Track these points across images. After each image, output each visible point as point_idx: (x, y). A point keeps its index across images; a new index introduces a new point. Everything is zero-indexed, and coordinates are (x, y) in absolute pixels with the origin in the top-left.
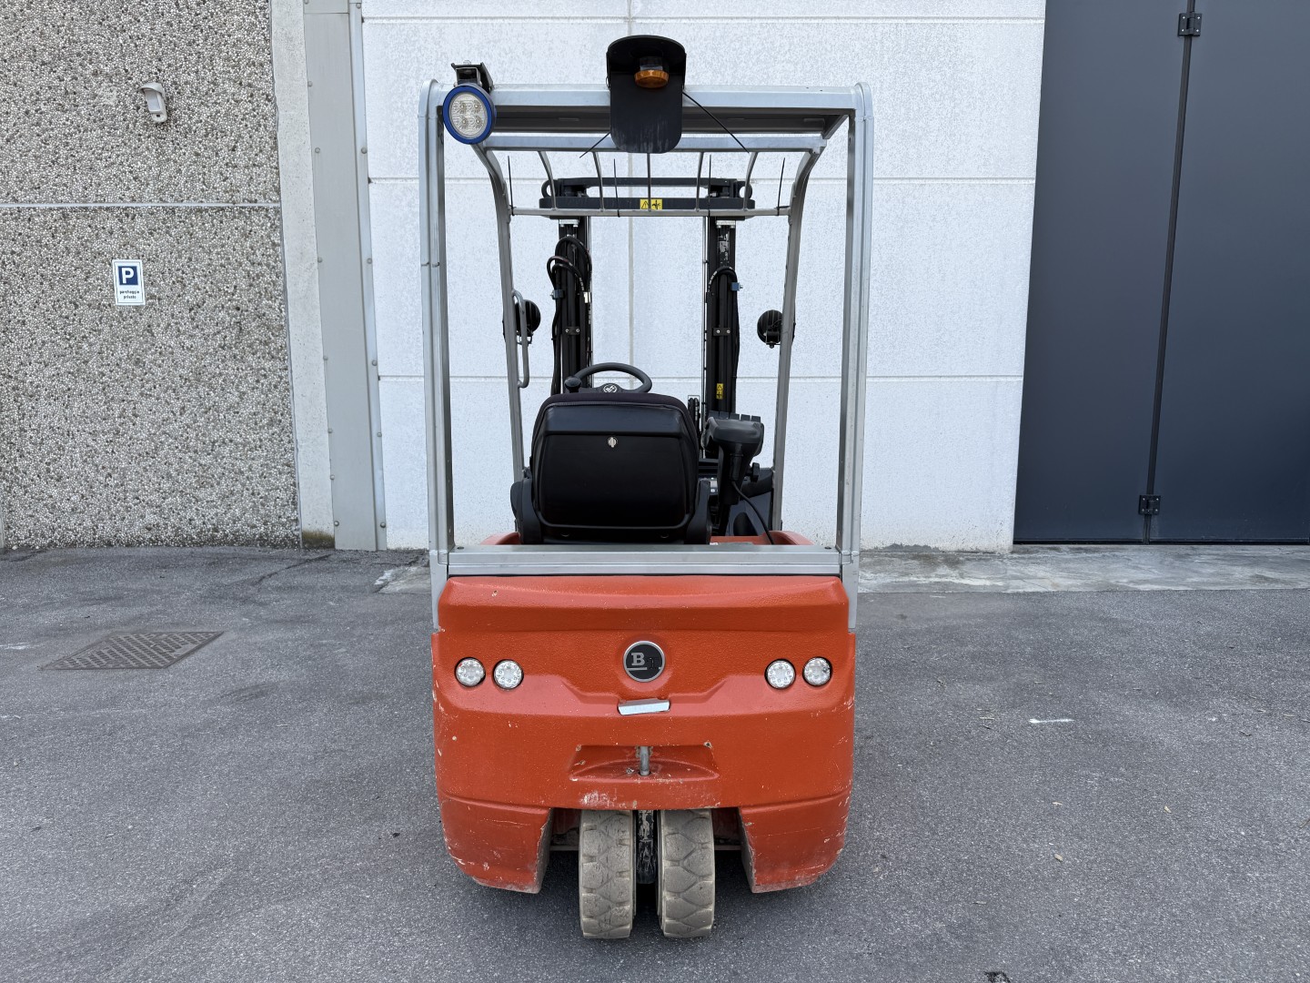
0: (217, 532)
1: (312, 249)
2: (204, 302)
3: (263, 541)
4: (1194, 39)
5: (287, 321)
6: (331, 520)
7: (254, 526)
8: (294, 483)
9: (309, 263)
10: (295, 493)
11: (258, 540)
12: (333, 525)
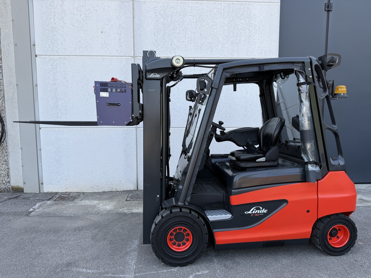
1: (14, 81)
4: (330, 12)
5: (5, 107)
8: (8, 168)
9: (13, 86)
10: (8, 172)
12: (23, 183)
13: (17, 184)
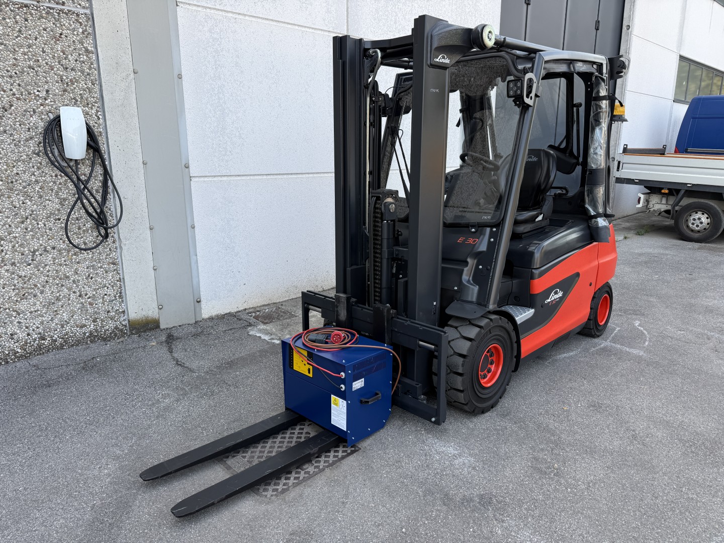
0: (44, 339)
1: (127, 59)
2: (11, 106)
3: (93, 337)
5: (105, 129)
6: (155, 305)
7: (85, 326)
8: (120, 278)
9: (124, 74)
10: (121, 287)
11: (88, 337)
12: (157, 309)
13: (144, 313)
